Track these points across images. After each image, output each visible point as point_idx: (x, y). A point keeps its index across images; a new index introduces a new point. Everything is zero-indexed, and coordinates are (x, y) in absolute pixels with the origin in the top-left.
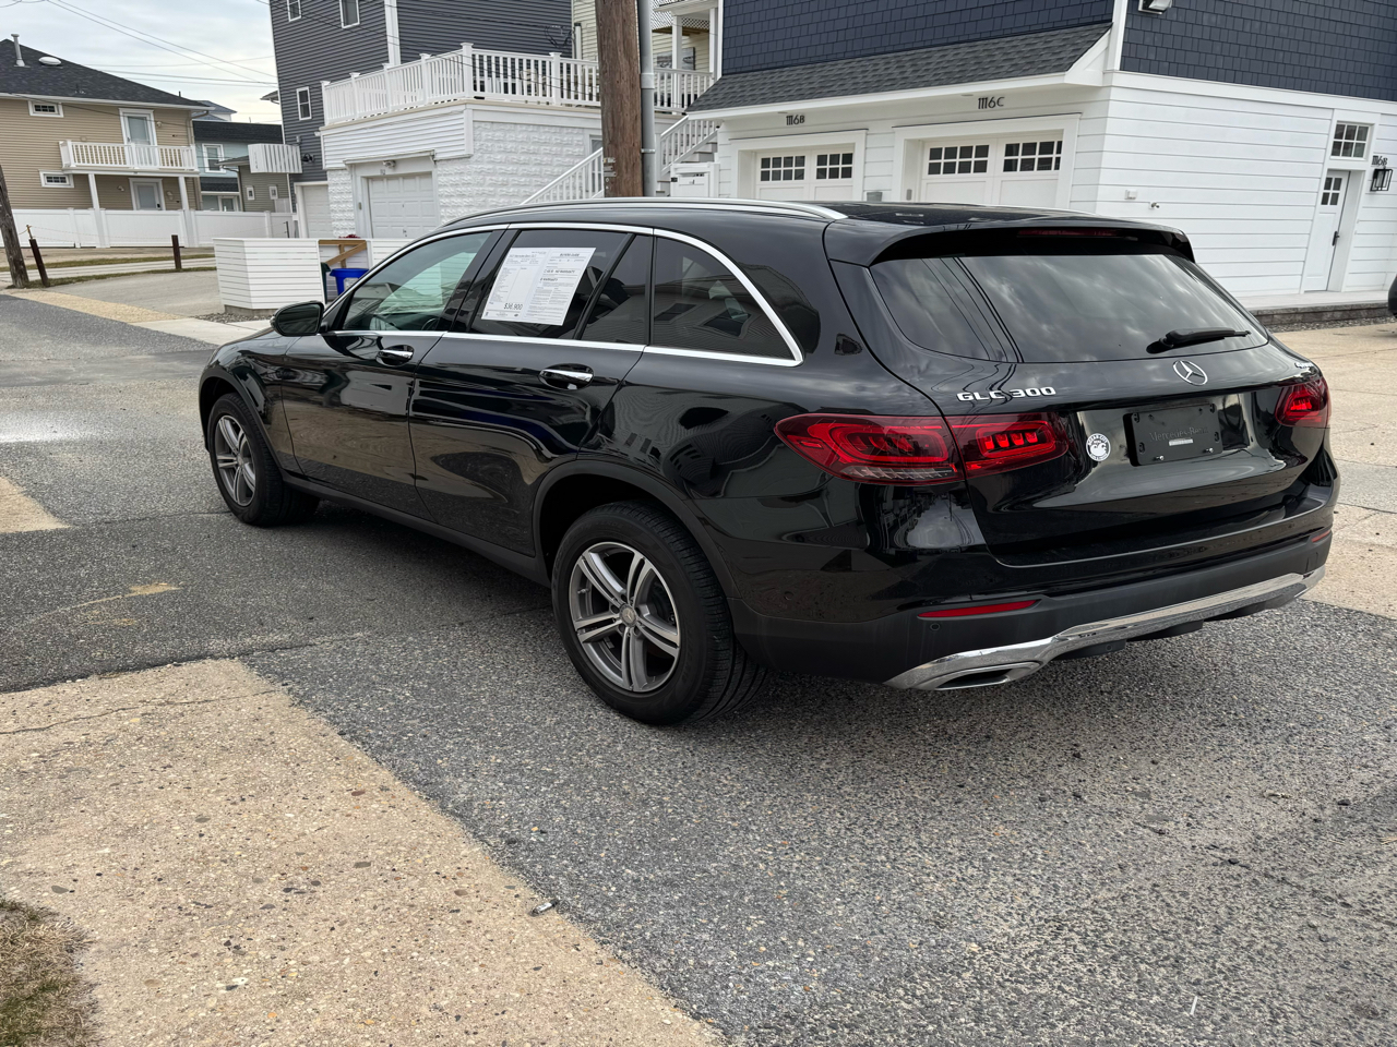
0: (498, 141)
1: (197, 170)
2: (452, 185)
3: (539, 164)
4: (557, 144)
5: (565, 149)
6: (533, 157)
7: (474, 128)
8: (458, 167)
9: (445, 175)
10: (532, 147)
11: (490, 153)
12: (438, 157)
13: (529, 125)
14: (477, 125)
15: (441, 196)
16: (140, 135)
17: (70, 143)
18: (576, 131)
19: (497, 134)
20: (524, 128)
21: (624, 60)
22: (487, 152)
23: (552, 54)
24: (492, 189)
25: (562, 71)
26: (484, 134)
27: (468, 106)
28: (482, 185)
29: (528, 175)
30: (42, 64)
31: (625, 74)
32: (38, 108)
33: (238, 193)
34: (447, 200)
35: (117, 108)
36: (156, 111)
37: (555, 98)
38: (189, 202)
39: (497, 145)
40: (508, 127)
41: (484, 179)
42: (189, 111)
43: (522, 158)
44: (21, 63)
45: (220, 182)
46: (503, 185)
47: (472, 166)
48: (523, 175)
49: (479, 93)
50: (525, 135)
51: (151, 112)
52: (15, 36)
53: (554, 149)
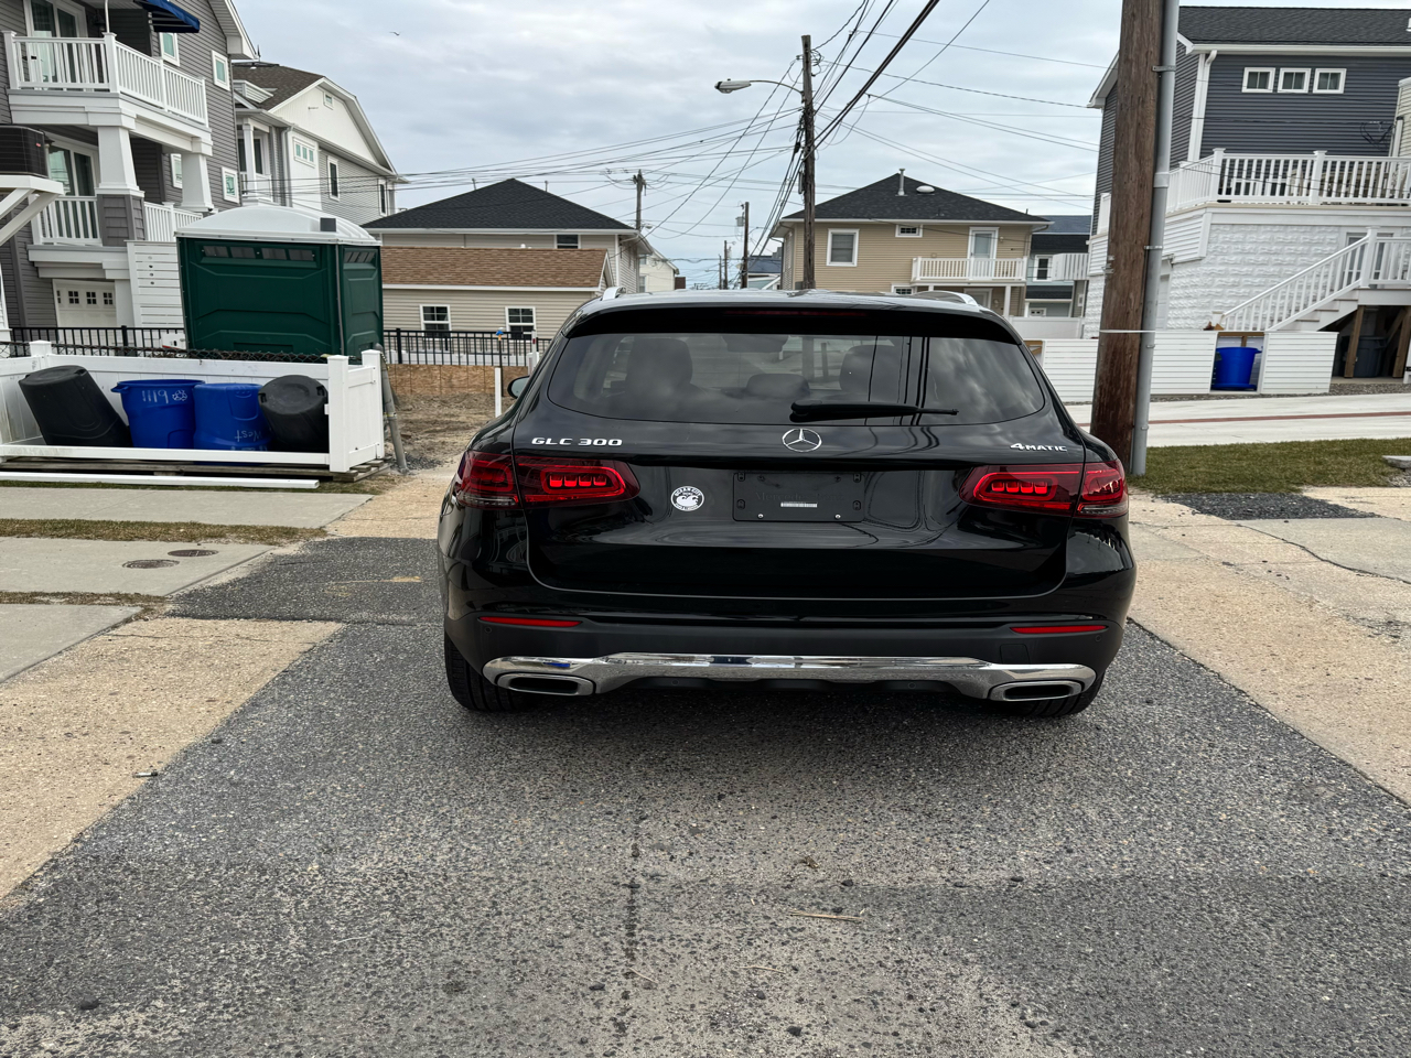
0: (1237, 243)
1: (1024, 279)
2: (1182, 287)
3: (1280, 264)
4: (1304, 244)
5: (1313, 248)
6: (1274, 258)
7: (1211, 231)
8: (1190, 269)
9: (1179, 277)
10: (1274, 248)
11: (1225, 254)
12: (1175, 261)
13: (1275, 225)
14: (1214, 228)
15: (1171, 298)
16: (983, 251)
17: (920, 259)
18: (1330, 229)
19: (1237, 236)
20: (1269, 228)
21: (1134, 161)
22: (1222, 253)
23: (1316, 153)
24: (1219, 290)
25: (1324, 171)
26: (1221, 236)
27: (1208, 210)
28: (1209, 287)
29: (1264, 276)
30: (919, 192)
31: (1134, 176)
32: (903, 231)
33: (1071, 300)
34: (1176, 302)
35: (967, 227)
36: (1002, 228)
37: (1313, 198)
38: (1010, 309)
39: (1233, 246)
40: (1250, 228)
41: (1213, 281)
42: (1031, 226)
43: (1261, 258)
44: (901, 193)
45: (1043, 290)
46: (1233, 286)
47: (1202, 269)
48: (1259, 276)
49: (1224, 196)
50: (1268, 236)
51: (997, 229)
52: (902, 170)
53: (1301, 248)
